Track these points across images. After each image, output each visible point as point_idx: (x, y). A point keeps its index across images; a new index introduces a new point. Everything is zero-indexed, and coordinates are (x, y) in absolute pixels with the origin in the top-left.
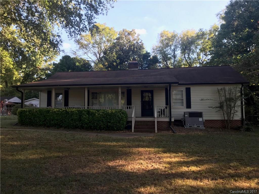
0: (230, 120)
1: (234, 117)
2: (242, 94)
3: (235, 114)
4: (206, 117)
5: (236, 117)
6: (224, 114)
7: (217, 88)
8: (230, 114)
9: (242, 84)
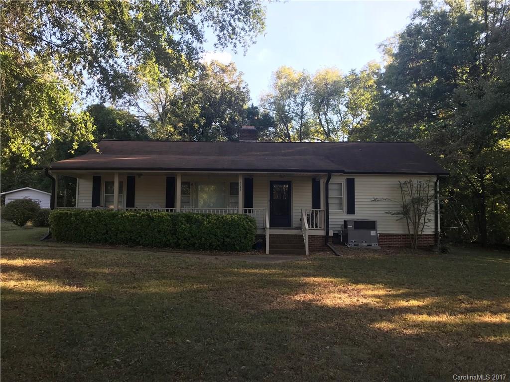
0: (418, 235)
1: (424, 230)
2: (436, 192)
3: (426, 224)
4: (382, 229)
5: (428, 230)
6: (408, 225)
7: (399, 181)
8: (419, 225)
9: (437, 175)
